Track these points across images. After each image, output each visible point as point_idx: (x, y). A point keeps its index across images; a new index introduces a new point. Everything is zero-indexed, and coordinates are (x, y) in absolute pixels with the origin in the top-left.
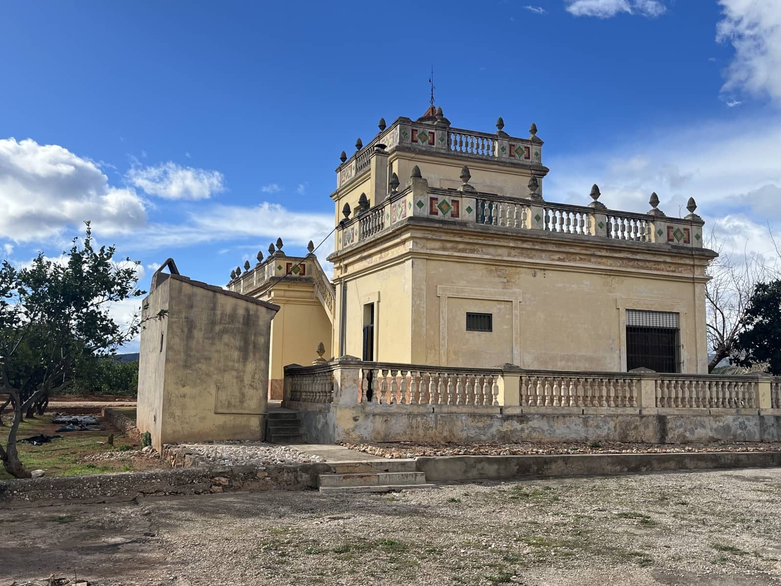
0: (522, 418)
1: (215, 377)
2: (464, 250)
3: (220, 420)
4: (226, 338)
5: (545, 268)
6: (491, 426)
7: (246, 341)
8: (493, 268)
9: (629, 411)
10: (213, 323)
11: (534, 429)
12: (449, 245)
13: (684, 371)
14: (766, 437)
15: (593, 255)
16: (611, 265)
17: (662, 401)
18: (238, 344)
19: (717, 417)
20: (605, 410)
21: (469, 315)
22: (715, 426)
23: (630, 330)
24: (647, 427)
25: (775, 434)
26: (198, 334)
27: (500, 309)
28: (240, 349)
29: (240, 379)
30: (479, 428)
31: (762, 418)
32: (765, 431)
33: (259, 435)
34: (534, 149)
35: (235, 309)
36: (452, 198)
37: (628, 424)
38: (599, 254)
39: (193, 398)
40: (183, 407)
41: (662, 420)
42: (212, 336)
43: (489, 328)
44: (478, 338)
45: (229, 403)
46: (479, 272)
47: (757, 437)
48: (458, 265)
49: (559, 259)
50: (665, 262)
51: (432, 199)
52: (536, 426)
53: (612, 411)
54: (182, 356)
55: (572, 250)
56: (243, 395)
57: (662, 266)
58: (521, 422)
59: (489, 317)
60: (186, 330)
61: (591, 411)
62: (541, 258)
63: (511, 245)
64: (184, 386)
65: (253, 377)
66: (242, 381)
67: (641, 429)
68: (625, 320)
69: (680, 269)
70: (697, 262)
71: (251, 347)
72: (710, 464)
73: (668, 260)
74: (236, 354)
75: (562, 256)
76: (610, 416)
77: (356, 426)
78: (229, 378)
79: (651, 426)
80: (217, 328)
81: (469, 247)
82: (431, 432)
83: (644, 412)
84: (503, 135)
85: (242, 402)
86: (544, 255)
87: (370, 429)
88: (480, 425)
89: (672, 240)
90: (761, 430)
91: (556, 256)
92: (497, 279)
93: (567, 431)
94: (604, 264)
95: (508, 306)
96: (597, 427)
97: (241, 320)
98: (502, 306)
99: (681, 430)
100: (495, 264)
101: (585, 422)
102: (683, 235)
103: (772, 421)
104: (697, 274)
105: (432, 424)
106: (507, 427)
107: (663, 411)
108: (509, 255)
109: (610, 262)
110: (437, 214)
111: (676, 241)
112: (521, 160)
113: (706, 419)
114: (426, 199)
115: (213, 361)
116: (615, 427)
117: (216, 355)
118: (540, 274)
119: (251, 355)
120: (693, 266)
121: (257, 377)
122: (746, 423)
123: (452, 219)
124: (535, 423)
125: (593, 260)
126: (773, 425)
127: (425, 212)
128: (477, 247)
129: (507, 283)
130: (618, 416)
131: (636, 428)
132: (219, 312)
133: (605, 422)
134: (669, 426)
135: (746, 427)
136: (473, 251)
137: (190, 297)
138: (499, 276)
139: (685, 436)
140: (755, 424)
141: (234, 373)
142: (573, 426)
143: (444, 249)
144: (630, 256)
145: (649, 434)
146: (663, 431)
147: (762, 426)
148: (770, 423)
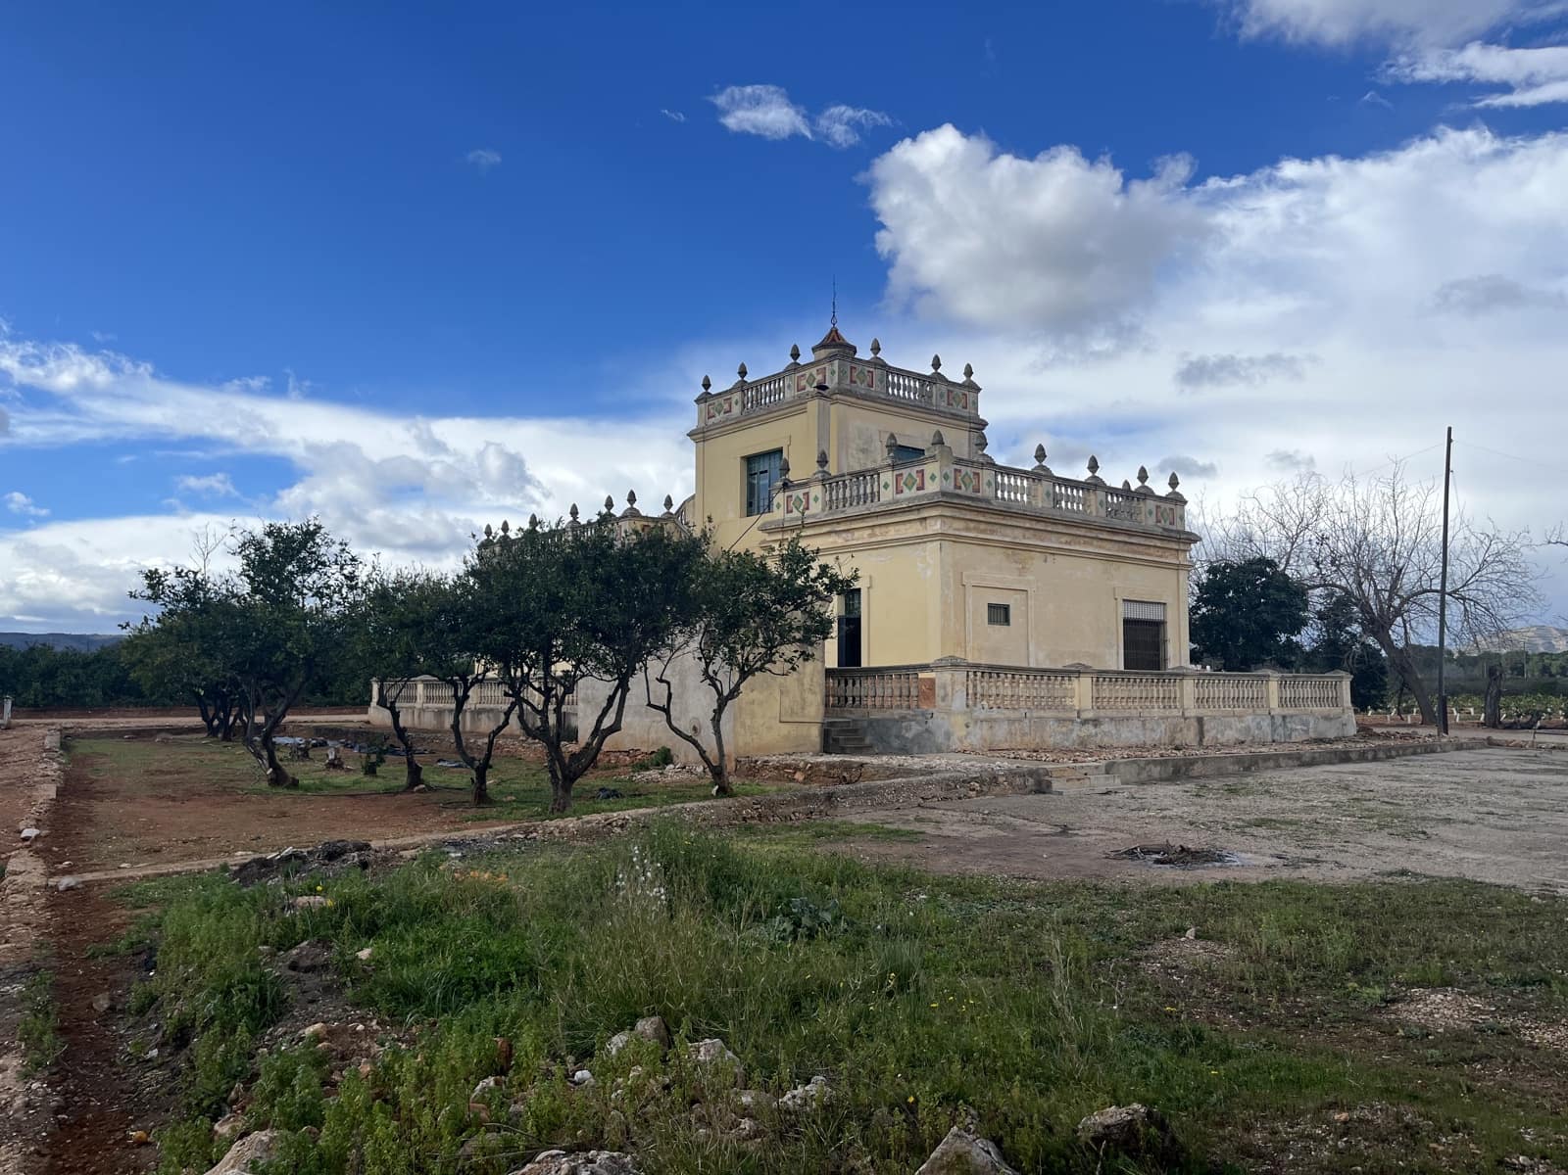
0: (1096, 722)
1: (779, 680)
2: (983, 531)
3: (785, 729)
5: (1054, 552)
6: (1072, 731)
8: (1010, 552)
9: (1175, 712)
11: (1105, 734)
12: (972, 525)
14: (1276, 737)
16: (1110, 549)
17: (1200, 701)
19: (1240, 717)
20: (1157, 712)
21: (990, 606)
22: (1239, 726)
23: (1127, 622)
24: (1189, 729)
25: (1283, 734)
27: (1016, 600)
29: (801, 682)
30: (1063, 734)
32: (1275, 730)
33: (818, 747)
36: (974, 470)
37: (1175, 726)
39: (761, 704)
40: (753, 716)
41: (1200, 720)
43: (1007, 621)
44: (999, 631)
45: (792, 710)
46: (997, 556)
47: (1270, 739)
48: (979, 548)
49: (1066, 543)
50: (1155, 547)
51: (956, 470)
52: (1107, 730)
53: (1162, 712)
55: (1078, 533)
56: (803, 700)
57: (1152, 551)
58: (1096, 726)
59: (1006, 608)
61: (1146, 713)
62: (1050, 541)
63: (1028, 525)
64: (752, 691)
65: (812, 680)
66: (803, 684)
67: (1185, 731)
68: (1123, 612)
69: (1167, 554)
70: (1182, 547)
72: (1296, 763)
73: (1159, 544)
75: (1068, 538)
76: (1162, 718)
77: (968, 733)
78: (791, 681)
79: (1192, 728)
81: (989, 527)
82: (1026, 739)
83: (1187, 714)
85: (803, 708)
86: (1054, 537)
88: (1064, 729)
89: (1161, 521)
90: (1272, 732)
91: (1064, 539)
92: (1014, 565)
93: (1129, 735)
94: (1103, 548)
95: (1024, 595)
96: (1153, 730)
98: (1018, 596)
99: (1214, 731)
100: (1013, 546)
101: (1143, 725)
102: (1169, 516)
103: (1280, 720)
104: (1181, 559)
105: (1027, 730)
106: (1084, 731)
107: (1201, 712)
108: (1024, 537)
109: (1109, 546)
110: (960, 488)
111: (1163, 522)
113: (1232, 720)
114: (950, 470)
116: (1166, 730)
118: (1050, 558)
120: (1177, 550)
121: (815, 680)
122: (1262, 723)
123: (974, 495)
124: (1106, 727)
125: (1095, 542)
126: (1281, 724)
127: (950, 487)
128: (996, 527)
129: (1022, 571)
130: (1167, 718)
131: (1181, 730)
133: (1158, 725)
134: (1205, 727)
135: (1261, 728)
136: (992, 532)
138: (1016, 562)
141: (796, 676)
142: (1134, 729)
143: (967, 529)
144: (1126, 539)
145: (1190, 736)
146: (1201, 734)
147: (1272, 725)
148: (1278, 723)
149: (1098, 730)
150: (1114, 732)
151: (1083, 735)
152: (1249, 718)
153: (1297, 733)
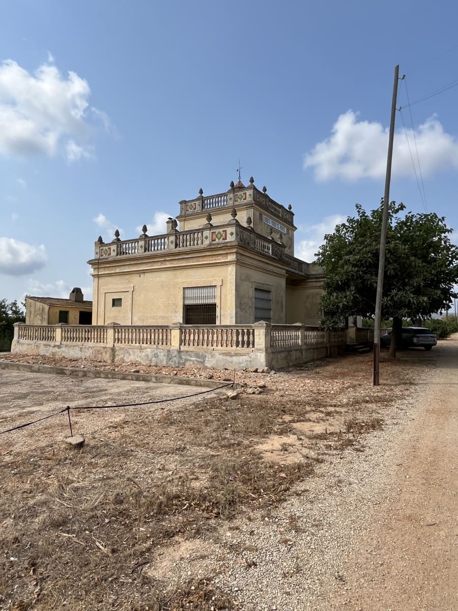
4: (38, 316)
5: (144, 272)
8: (123, 276)
12: (107, 269)
15: (165, 260)
16: (177, 264)
18: (40, 318)
24: (106, 353)
25: (177, 362)
27: (125, 296)
31: (170, 351)
32: (170, 359)
34: (248, 193)
37: (99, 351)
38: (168, 259)
41: (113, 350)
43: (121, 305)
46: (117, 279)
48: (109, 277)
52: (63, 350)
55: (154, 260)
58: (59, 348)
59: (121, 300)
62: (143, 267)
67: (104, 354)
69: (219, 258)
70: (228, 251)
71: (43, 320)
73: (208, 254)
79: (108, 353)
81: (114, 268)
86: (144, 265)
89: (215, 240)
90: (167, 359)
91: (150, 265)
92: (124, 281)
93: (73, 353)
94: (173, 264)
95: (128, 294)
98: (126, 294)
101: (81, 349)
102: (222, 235)
104: (229, 259)
108: (129, 269)
109: (176, 262)
110: (103, 255)
111: (217, 240)
113: (138, 351)
114: (99, 250)
116: (93, 353)
118: (142, 275)
120: (227, 254)
122: (159, 354)
124: (63, 349)
125: (167, 263)
126: (176, 356)
127: (98, 256)
129: (128, 282)
131: (101, 353)
134: (117, 353)
135: (158, 356)
139: (124, 360)
140: (164, 355)
142: (76, 351)
144: (185, 256)
145: (107, 357)
146: (114, 356)
147: (168, 355)
148: (174, 355)
149: (60, 350)
150: (67, 351)
151: (53, 351)
152: (149, 350)
153: (191, 363)
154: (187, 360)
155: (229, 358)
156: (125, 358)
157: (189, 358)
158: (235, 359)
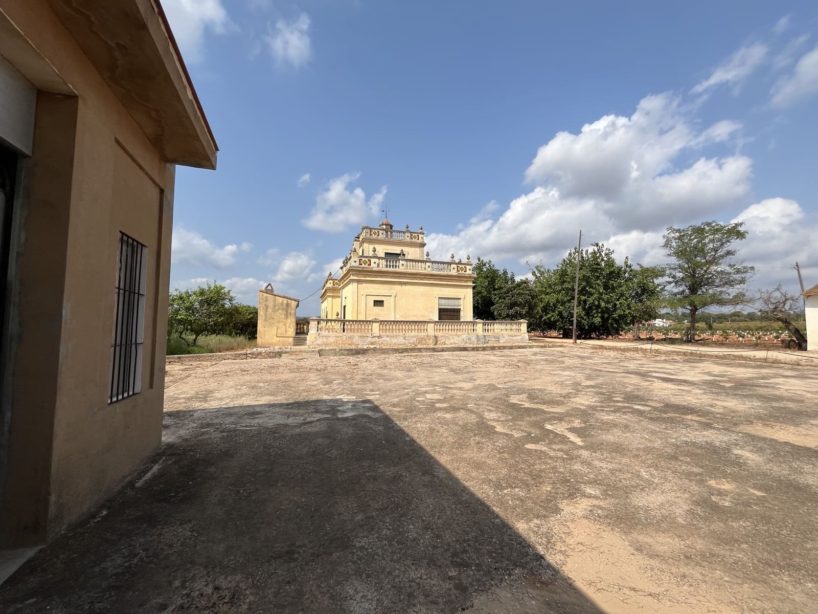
1: (276, 324)
2: (373, 278)
3: (278, 339)
4: (280, 311)
5: (405, 284)
7: (287, 312)
9: (423, 334)
10: (275, 306)
11: (384, 341)
13: (462, 320)
16: (433, 281)
17: (437, 330)
18: (284, 313)
19: (459, 336)
20: (413, 334)
21: (375, 301)
22: (458, 339)
24: (429, 340)
25: (483, 342)
26: (270, 310)
27: (387, 299)
28: (285, 315)
29: (285, 325)
31: (477, 336)
33: (292, 344)
34: (421, 236)
35: (283, 302)
36: (368, 259)
37: (422, 338)
38: (427, 277)
39: (268, 331)
40: (265, 335)
41: (436, 337)
42: (274, 311)
43: (381, 305)
44: (378, 309)
45: (281, 333)
46: (379, 285)
48: (370, 283)
50: (455, 279)
51: (360, 259)
53: (416, 334)
54: (264, 317)
55: (416, 276)
56: (286, 330)
57: (454, 281)
58: (379, 338)
59: (383, 301)
60: (265, 309)
61: (407, 334)
64: (265, 328)
67: (427, 340)
70: (469, 279)
71: (289, 315)
74: (283, 317)
76: (415, 336)
78: (281, 325)
80: (277, 308)
81: (375, 276)
82: (344, 342)
83: (429, 335)
84: (408, 231)
85: (286, 333)
86: (405, 278)
87: (321, 341)
88: (363, 339)
90: (477, 341)
92: (386, 288)
93: (396, 341)
95: (390, 297)
96: (409, 340)
97: (285, 305)
98: (388, 297)
99: (444, 340)
100: (385, 282)
101: (405, 338)
103: (482, 337)
104: (469, 283)
105: (345, 339)
106: (373, 340)
107: (438, 334)
112: (416, 240)
113: (454, 337)
114: (357, 259)
115: (275, 319)
117: (276, 317)
119: (289, 317)
120: (467, 281)
124: (384, 338)
129: (390, 289)
130: (418, 336)
132: (277, 302)
133: (412, 338)
135: (471, 339)
136: (376, 278)
137: (266, 297)
140: (475, 338)
141: (283, 323)
142: (400, 340)
143: (365, 277)
145: (430, 342)
146: (436, 341)
147: (477, 339)
148: (481, 338)
150: (388, 340)
152: (464, 336)
153: (492, 341)
154: (489, 340)
155: (512, 338)
156: (446, 342)
157: (490, 339)
158: (515, 338)
